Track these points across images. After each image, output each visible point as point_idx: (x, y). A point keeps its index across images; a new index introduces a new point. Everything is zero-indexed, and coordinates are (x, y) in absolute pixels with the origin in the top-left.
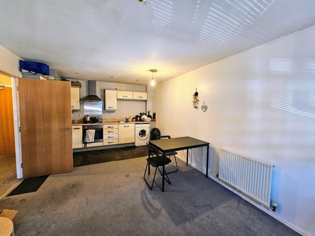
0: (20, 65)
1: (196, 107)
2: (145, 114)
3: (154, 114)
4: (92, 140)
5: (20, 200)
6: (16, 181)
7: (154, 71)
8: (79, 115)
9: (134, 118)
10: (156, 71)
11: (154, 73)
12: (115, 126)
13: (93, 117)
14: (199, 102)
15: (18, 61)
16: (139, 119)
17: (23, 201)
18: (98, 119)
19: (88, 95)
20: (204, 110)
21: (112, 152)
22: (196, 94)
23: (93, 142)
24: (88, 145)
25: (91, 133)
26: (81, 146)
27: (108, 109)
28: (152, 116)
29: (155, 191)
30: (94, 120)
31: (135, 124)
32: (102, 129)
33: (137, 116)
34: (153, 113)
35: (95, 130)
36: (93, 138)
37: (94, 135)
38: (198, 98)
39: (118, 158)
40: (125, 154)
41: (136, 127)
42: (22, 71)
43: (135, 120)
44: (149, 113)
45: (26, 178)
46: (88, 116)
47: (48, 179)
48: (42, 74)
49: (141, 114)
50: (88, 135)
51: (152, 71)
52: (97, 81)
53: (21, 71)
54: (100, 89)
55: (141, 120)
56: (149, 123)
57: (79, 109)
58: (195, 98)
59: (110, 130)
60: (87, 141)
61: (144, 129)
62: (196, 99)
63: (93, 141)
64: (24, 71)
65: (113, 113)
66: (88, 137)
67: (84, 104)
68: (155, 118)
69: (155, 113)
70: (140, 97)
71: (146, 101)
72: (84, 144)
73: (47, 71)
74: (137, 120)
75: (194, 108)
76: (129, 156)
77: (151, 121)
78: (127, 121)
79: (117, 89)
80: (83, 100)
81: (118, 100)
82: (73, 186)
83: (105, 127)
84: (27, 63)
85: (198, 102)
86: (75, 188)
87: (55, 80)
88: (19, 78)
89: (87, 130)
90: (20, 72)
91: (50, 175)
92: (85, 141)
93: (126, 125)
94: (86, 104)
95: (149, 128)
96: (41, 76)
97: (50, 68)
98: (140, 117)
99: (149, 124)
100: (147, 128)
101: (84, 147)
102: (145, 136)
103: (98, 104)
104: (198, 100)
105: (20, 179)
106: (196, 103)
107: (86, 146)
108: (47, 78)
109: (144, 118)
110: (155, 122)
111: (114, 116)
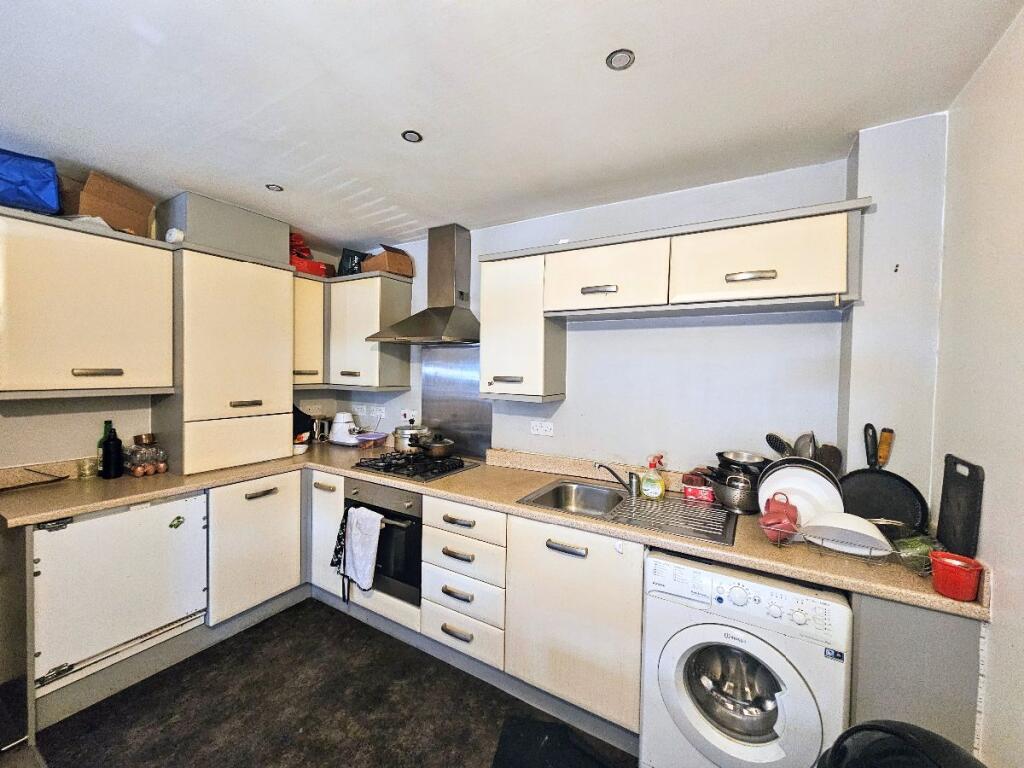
2: (827, 461)
3: (964, 482)
8: (405, 415)
12: (488, 521)
27: (491, 388)
31: (652, 549)
32: (417, 523)
34: (953, 461)
43: (705, 491)
49: (775, 442)
57: (377, 384)
65: (547, 416)
67: (420, 360)
69: (977, 473)
89: (352, 510)
94: (428, 359)
98: (757, 473)
109: (780, 498)
110: (969, 608)
111: (551, 433)
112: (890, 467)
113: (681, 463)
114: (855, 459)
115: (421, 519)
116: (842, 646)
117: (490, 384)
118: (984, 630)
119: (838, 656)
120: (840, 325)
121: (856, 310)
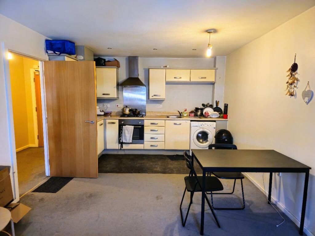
0: (46, 45)
1: (292, 95)
2: (211, 106)
3: (226, 107)
4: (130, 139)
5: (40, 198)
6: (44, 177)
7: (212, 31)
8: (117, 106)
9: (192, 112)
10: (215, 31)
11: (213, 36)
12: (161, 122)
13: (133, 108)
14: (299, 83)
15: (44, 41)
16: (199, 113)
17: (42, 200)
18: (139, 112)
19: (128, 77)
20: (307, 99)
21: (153, 160)
22: (294, 68)
23: (131, 143)
24: (125, 147)
25: (129, 131)
26: (117, 146)
27: (153, 98)
28: (223, 108)
29: (188, 230)
30: (135, 112)
31: (191, 121)
32: (143, 126)
33: (197, 109)
34: (225, 104)
35: (133, 126)
36: (130, 137)
37: (132, 133)
38: (296, 76)
39: (158, 169)
40: (169, 166)
41: (192, 125)
42: (49, 53)
43: (193, 114)
44: (217, 103)
45: (53, 176)
46: (127, 107)
47: (72, 182)
48: (67, 53)
49: (203, 105)
50: (125, 133)
51: (208, 31)
52: (141, 57)
53: (47, 52)
54: (144, 69)
55: (202, 115)
56: (215, 121)
57: (116, 97)
58: (291, 74)
59: (153, 127)
60: (124, 141)
61: (205, 130)
62: (293, 77)
63: (131, 141)
64: (50, 52)
65: (161, 104)
66: (125, 136)
67: (123, 91)
68: (226, 113)
69: (227, 104)
70: (202, 78)
71: (213, 84)
72: (120, 145)
73: (72, 49)
74: (196, 115)
75: (288, 97)
76: (174, 170)
77: (219, 117)
78: (180, 116)
79: (166, 67)
80: (121, 85)
81: (167, 83)
82: (91, 196)
83: (147, 123)
84: (52, 42)
85: (297, 83)
86: (92, 198)
87: (84, 59)
88: (45, 62)
89: (124, 126)
90: (47, 54)
91: (74, 178)
92: (121, 141)
93: (178, 122)
94: (126, 90)
95: (215, 129)
96: (66, 57)
97: (75, 45)
98: (202, 110)
99: (214, 123)
100: (211, 129)
101: (120, 148)
102: (207, 141)
103: (141, 91)
104: (298, 80)
105: (48, 177)
106: (293, 86)
107: (122, 148)
108: (75, 58)
109: (207, 112)
110: (226, 120)
111: (162, 107)
112: (219, 106)
113: (189, 111)
114: (215, 106)
115: (144, 125)
116: (215, 127)
117: (152, 96)
118: (228, 122)
119: (215, 128)
120: (212, 85)
121: (215, 83)
